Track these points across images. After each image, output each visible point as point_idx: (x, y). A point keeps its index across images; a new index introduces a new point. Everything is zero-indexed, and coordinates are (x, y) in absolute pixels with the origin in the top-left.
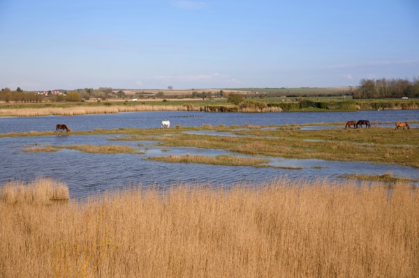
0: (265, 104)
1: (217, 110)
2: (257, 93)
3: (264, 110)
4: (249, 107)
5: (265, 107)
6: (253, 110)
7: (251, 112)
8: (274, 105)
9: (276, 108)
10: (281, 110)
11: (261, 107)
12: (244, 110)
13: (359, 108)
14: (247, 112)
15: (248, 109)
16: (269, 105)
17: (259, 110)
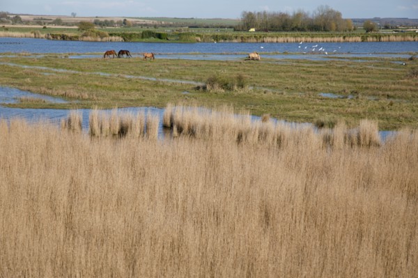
0: (107, 33)
1: (59, 38)
2: (163, 23)
3: (104, 39)
4: (91, 35)
5: (106, 36)
6: (93, 39)
7: (92, 41)
8: (115, 35)
9: (117, 38)
10: (121, 39)
11: (102, 36)
12: (85, 38)
13: (199, 39)
14: (89, 41)
15: (89, 38)
16: (111, 35)
17: (99, 39)
